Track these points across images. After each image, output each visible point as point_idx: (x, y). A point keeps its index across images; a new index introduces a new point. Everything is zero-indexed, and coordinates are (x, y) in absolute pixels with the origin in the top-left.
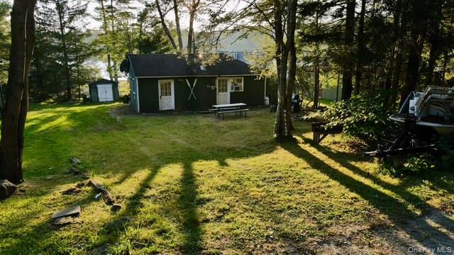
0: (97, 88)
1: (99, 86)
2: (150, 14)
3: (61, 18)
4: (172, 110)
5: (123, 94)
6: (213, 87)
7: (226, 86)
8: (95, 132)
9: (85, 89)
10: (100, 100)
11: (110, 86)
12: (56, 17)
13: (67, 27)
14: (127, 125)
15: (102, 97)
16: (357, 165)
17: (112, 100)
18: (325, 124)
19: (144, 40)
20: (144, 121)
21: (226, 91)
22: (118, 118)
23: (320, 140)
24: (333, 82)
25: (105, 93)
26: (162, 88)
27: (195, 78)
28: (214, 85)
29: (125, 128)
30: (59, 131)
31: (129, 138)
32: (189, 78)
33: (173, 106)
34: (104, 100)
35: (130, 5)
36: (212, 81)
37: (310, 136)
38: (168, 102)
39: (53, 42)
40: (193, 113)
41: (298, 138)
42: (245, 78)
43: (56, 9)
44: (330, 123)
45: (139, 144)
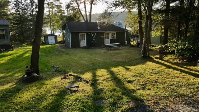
0: (48, 38)
2: (71, 5)
3: (32, 7)
4: (85, 47)
5: (59, 41)
7: (109, 36)
9: (43, 38)
10: (49, 43)
11: (54, 37)
12: (30, 6)
13: (35, 11)
14: (68, 53)
15: (50, 42)
17: (54, 43)
19: (69, 17)
20: (75, 51)
21: (109, 38)
22: (63, 50)
24: (158, 34)
26: (81, 37)
27: (95, 32)
28: (104, 36)
31: (73, 58)
32: (93, 33)
33: (86, 45)
36: (102, 34)
37: (158, 56)
38: (83, 43)
39: (29, 17)
40: (95, 48)
41: (152, 57)
42: (117, 32)
43: (30, 3)
44: (169, 50)
45: (79, 60)
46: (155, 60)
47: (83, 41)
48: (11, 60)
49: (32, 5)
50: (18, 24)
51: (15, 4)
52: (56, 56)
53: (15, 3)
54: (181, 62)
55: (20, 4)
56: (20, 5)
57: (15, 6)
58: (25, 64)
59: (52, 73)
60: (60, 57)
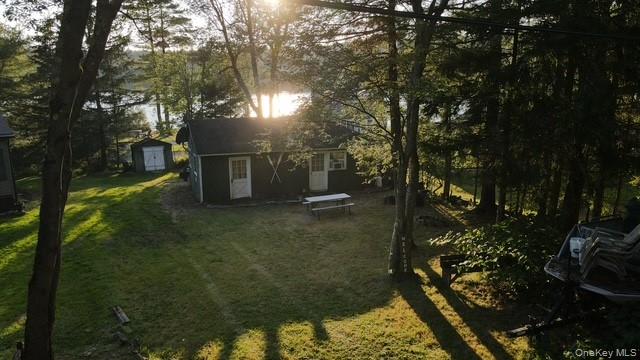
0: (142, 152)
1: (145, 150)
4: (248, 198)
5: (178, 160)
7: (323, 161)
8: (144, 245)
10: (147, 169)
11: (160, 150)
14: (186, 232)
15: (149, 165)
17: (163, 167)
18: (457, 264)
20: (209, 223)
21: (322, 169)
22: (175, 214)
23: (451, 281)
25: (153, 158)
26: (234, 169)
27: (280, 153)
29: (185, 237)
30: (94, 242)
31: (191, 260)
32: (271, 154)
33: (248, 192)
34: (152, 169)
38: (242, 188)
44: (465, 262)
45: (205, 276)
46: (425, 288)
47: (241, 180)
52: (144, 250)
53: (40, 44)
57: (37, 54)
59: (100, 354)
60: (155, 255)
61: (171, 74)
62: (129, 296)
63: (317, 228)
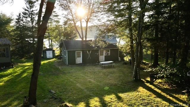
1: (47, 52)
3: (32, 24)
6: (97, 54)
7: (103, 53)
10: (47, 57)
11: (51, 52)
14: (65, 72)
16: (176, 96)
17: (52, 57)
19: (66, 33)
20: (71, 69)
21: (103, 55)
22: (60, 67)
23: (154, 81)
25: (49, 54)
26: (77, 54)
27: (90, 50)
28: (98, 53)
31: (69, 78)
32: (88, 50)
33: (81, 62)
34: (49, 57)
35: (58, 18)
36: (97, 51)
37: (149, 79)
38: (79, 60)
39: (29, 33)
40: (90, 65)
41: (143, 80)
42: (111, 50)
43: (30, 20)
44: (159, 75)
45: (75, 82)
46: (146, 84)
47: (79, 58)
48: (10, 80)
49: (32, 22)
50: (19, 40)
51: (16, 22)
52: (53, 76)
53: (17, 20)
54: (171, 87)
55: (21, 21)
56: (21, 23)
57: (16, 23)
58: (23, 87)
59: (49, 101)
60: (57, 77)
61: (55, 29)
62: (53, 87)
63: (104, 71)
